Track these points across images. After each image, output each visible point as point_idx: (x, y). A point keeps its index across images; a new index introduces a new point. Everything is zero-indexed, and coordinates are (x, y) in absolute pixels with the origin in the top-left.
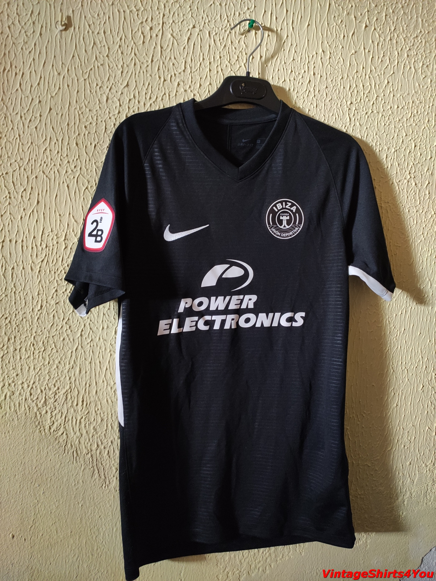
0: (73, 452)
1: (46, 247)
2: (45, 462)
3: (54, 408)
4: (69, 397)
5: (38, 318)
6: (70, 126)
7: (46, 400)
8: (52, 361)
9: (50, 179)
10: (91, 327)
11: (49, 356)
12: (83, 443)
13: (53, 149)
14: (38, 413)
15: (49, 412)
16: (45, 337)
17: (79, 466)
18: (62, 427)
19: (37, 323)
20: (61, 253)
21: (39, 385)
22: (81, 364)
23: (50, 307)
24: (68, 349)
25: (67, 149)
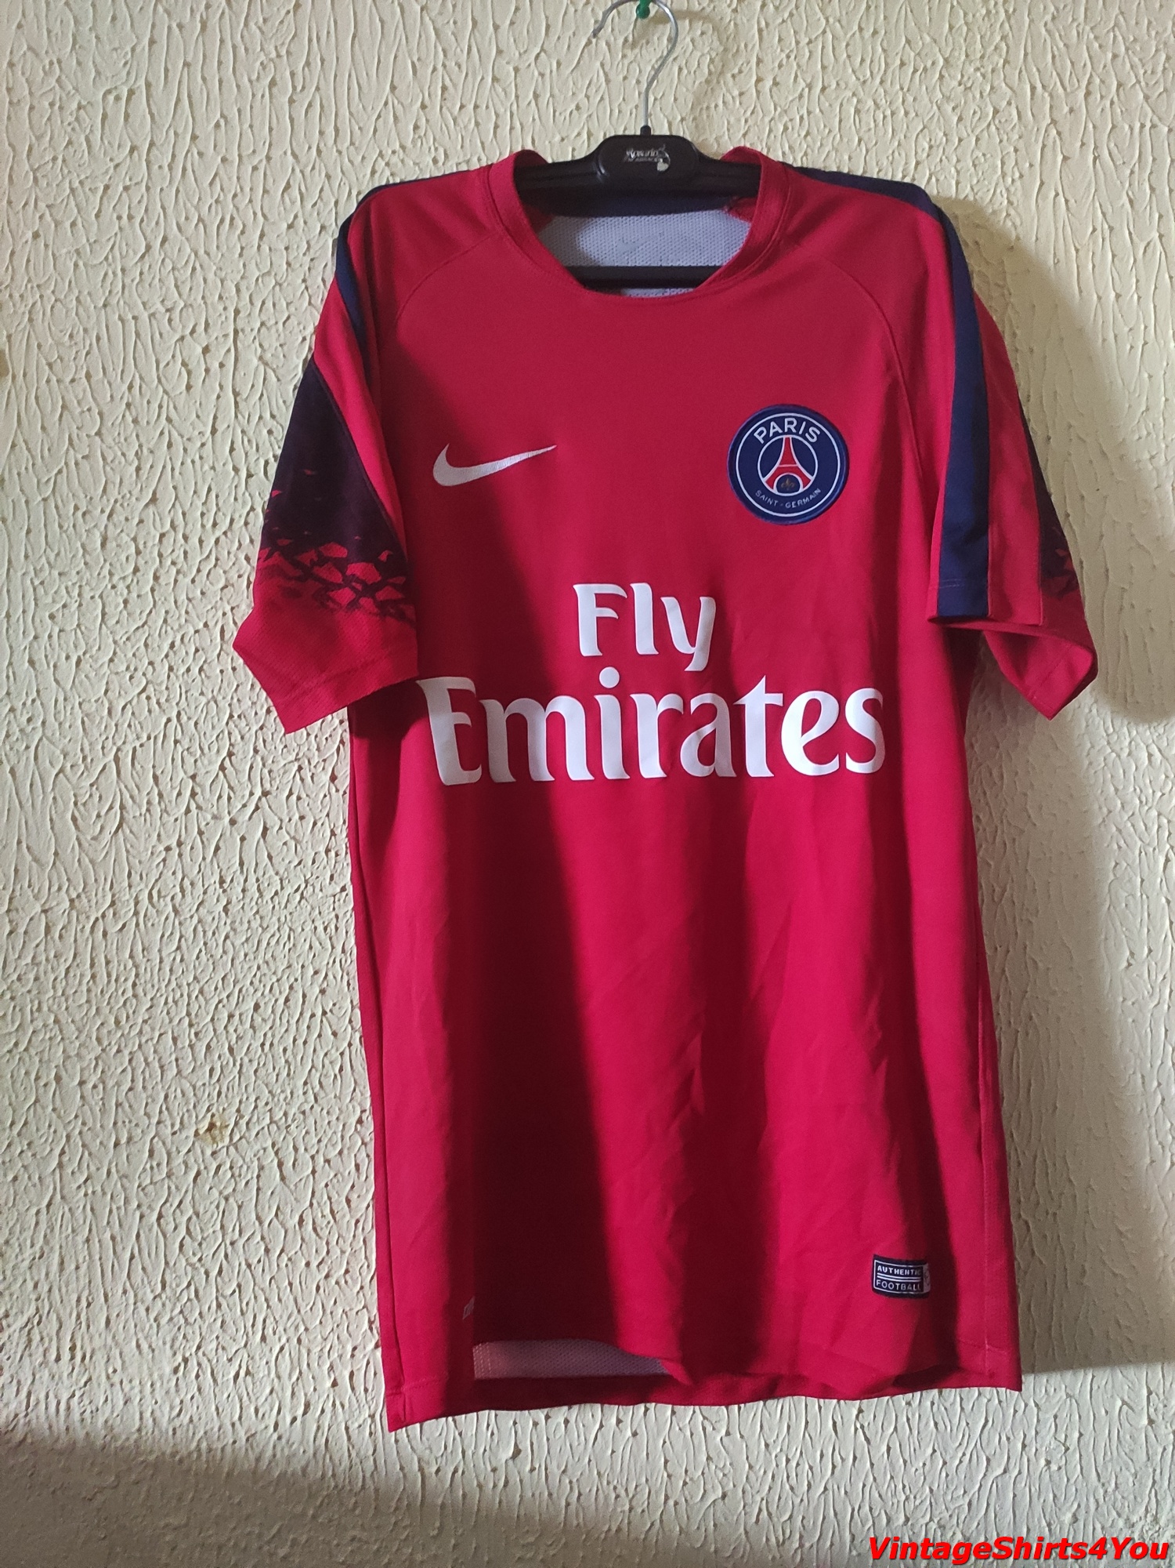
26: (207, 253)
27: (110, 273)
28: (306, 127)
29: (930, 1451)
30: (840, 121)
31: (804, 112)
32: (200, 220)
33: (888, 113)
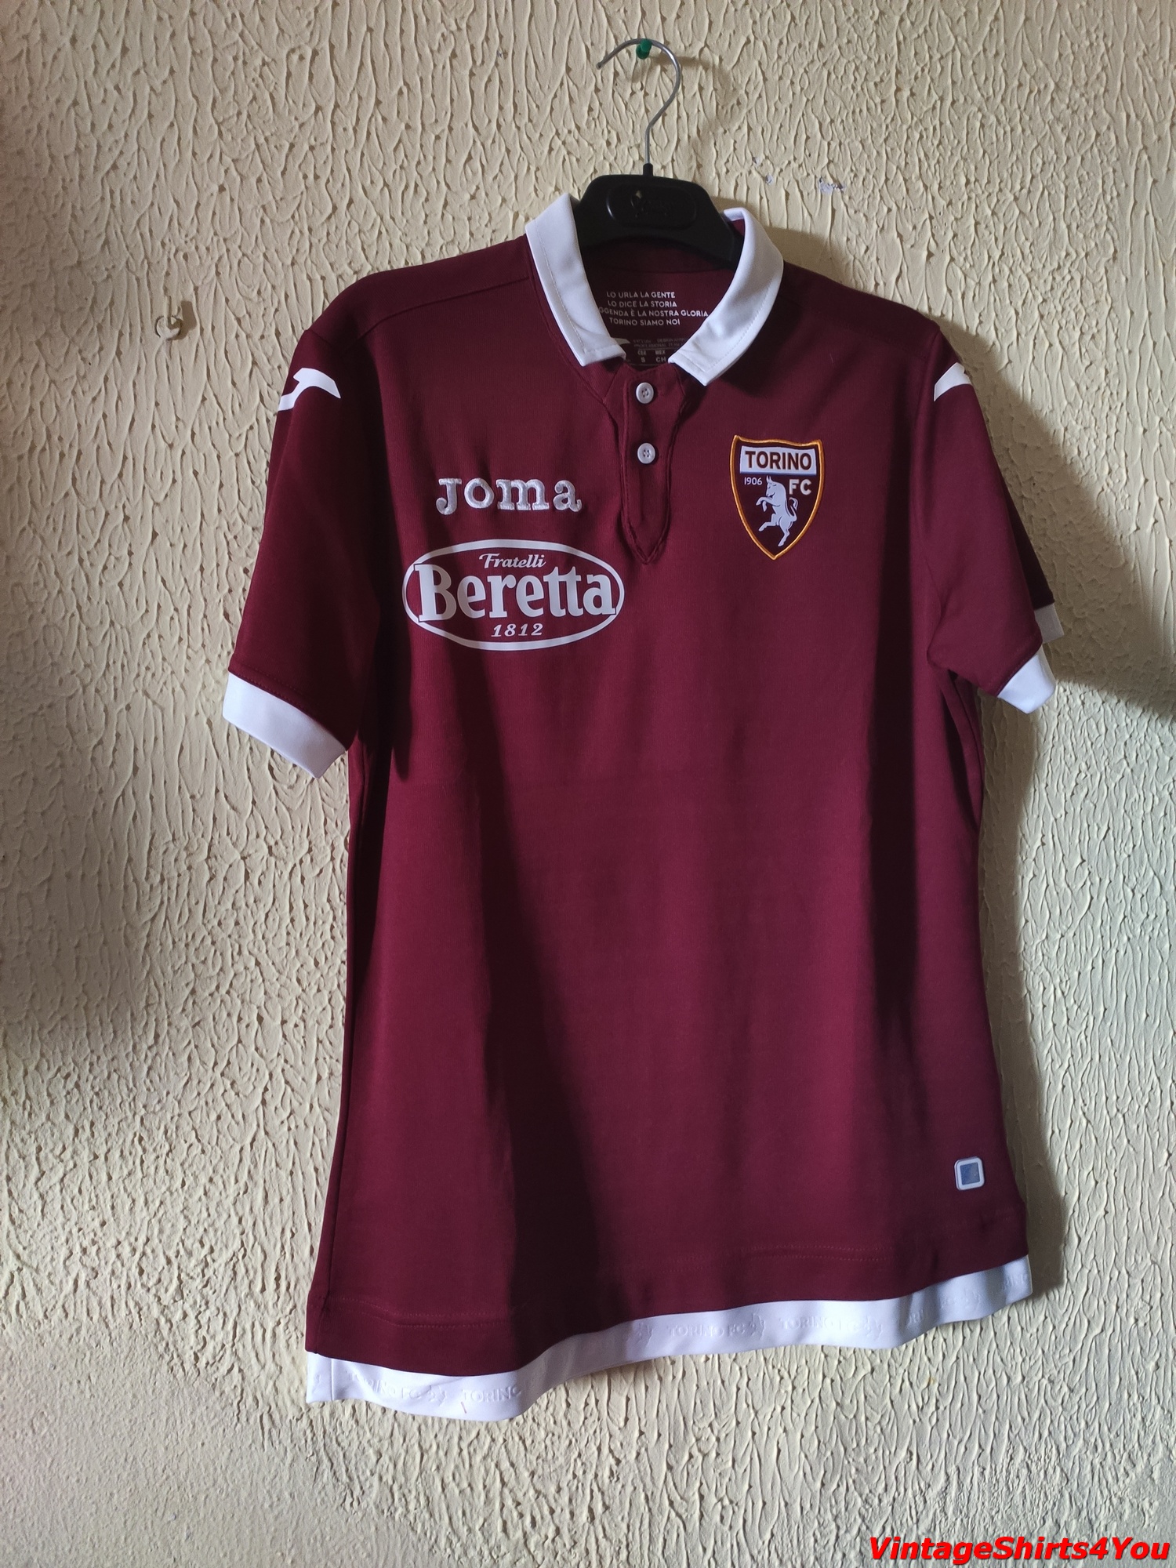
0: (261, 1417)
1: (162, 881)
2: (190, 1451)
3: (203, 1302)
4: (241, 1270)
5: (150, 1069)
6: (207, 572)
7: (181, 1282)
8: (192, 1178)
9: (162, 710)
10: (289, 1079)
11: (182, 1165)
12: (286, 1391)
13: (166, 633)
14: (163, 1320)
15: (192, 1315)
16: (169, 1116)
17: (278, 1454)
18: (228, 1352)
19: (148, 1081)
20: (201, 894)
21: (160, 1246)
22: (268, 1179)
23: (180, 1037)
24: (232, 1142)
25: (203, 629)
26: (394, 220)
27: (297, 231)
28: (486, 99)
29: (1042, 1318)
30: (968, 133)
31: (937, 122)
32: (386, 184)
33: (1008, 129)
